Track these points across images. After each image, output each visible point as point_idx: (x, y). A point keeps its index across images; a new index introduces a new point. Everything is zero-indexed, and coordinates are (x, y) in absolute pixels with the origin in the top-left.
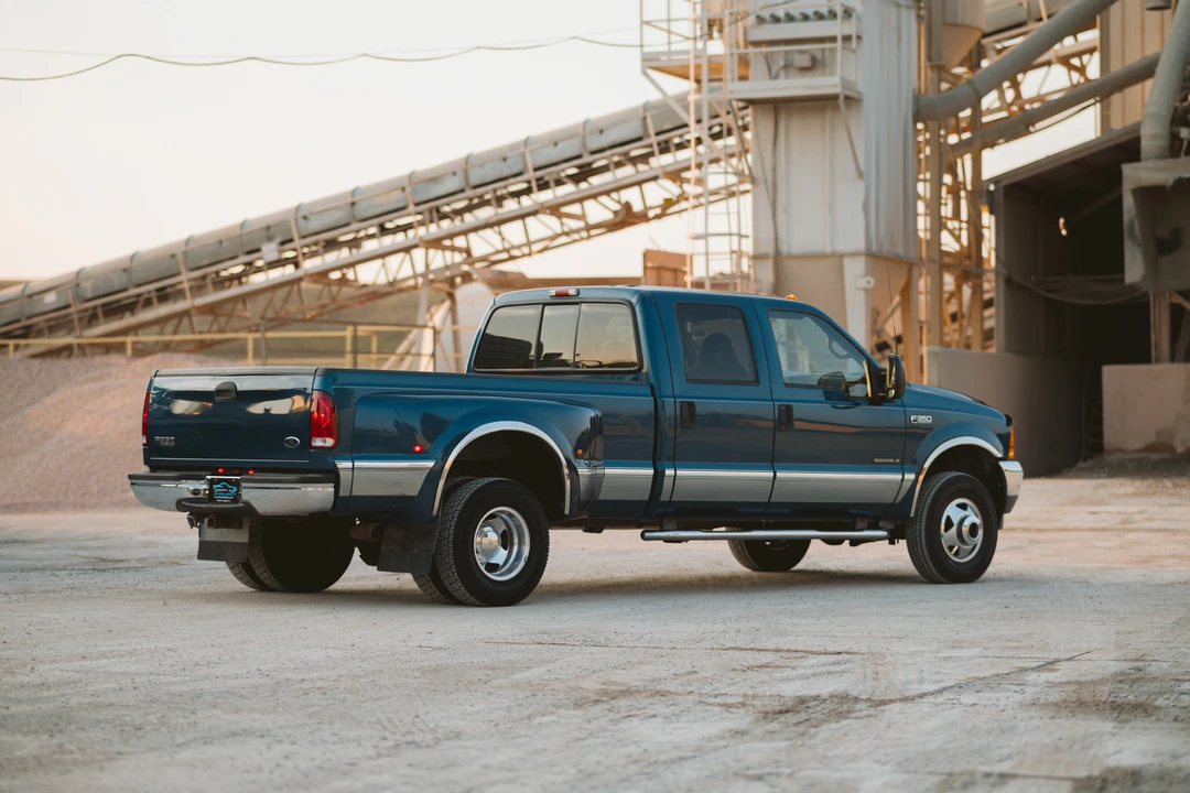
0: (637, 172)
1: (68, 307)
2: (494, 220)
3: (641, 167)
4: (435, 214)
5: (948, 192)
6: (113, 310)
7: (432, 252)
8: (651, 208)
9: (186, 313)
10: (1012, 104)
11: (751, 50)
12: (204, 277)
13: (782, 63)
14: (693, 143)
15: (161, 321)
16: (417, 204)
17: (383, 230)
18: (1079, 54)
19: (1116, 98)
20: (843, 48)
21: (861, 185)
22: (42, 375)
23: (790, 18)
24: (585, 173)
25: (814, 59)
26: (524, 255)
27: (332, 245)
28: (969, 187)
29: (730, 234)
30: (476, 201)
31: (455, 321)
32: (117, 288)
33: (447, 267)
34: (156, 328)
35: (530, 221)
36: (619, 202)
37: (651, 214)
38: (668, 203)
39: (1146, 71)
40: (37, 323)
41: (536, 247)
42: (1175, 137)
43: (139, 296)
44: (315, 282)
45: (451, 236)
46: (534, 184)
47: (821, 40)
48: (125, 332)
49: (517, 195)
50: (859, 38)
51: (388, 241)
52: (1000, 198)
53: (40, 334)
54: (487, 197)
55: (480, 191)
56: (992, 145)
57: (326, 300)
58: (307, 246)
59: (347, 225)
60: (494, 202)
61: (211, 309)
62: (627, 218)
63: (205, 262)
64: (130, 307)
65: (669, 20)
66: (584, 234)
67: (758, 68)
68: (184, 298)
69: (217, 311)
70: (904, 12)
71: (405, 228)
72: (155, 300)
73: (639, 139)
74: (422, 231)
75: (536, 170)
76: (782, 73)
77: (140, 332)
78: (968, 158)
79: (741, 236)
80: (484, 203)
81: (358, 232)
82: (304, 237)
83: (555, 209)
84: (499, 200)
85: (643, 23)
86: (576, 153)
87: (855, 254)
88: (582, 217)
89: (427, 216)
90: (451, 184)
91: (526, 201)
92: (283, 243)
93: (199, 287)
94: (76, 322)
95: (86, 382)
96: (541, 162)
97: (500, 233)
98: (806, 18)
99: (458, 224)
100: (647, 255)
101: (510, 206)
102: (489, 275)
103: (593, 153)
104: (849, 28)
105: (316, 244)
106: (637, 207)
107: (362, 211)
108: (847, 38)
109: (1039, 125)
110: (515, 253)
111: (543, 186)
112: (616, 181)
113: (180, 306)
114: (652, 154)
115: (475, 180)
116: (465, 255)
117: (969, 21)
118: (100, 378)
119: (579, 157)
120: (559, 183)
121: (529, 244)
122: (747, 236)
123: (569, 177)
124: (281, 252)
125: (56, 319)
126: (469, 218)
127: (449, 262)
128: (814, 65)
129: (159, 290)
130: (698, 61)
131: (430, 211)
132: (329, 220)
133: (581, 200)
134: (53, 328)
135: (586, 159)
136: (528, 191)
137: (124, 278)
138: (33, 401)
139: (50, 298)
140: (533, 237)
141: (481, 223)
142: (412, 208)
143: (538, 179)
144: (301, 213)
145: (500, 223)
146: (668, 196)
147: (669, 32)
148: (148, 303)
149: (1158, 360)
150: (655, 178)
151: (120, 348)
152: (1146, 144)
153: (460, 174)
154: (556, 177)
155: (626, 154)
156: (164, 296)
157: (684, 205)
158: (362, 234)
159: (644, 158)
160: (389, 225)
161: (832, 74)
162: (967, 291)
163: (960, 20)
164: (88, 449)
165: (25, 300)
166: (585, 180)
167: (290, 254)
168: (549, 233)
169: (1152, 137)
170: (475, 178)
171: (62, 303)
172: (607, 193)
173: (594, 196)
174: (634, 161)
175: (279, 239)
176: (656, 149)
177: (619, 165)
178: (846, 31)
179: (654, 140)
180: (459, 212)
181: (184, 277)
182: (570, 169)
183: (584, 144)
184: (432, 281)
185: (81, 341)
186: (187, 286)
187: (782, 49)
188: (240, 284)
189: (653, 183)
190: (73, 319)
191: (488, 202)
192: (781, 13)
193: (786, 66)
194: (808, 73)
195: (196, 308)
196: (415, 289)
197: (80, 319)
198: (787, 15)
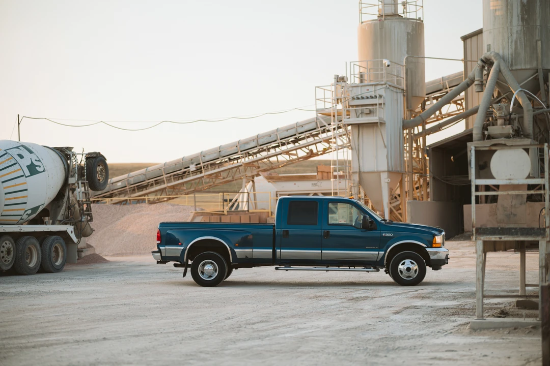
0: (315, 140)
1: (126, 187)
2: (267, 156)
3: (316, 138)
5: (415, 150)
6: (140, 188)
8: (319, 151)
9: (165, 188)
10: (438, 116)
11: (351, 108)
12: (171, 176)
13: (360, 112)
14: (332, 130)
15: (156, 191)
16: (241, 151)
17: (230, 160)
18: (461, 100)
19: (471, 117)
20: (379, 108)
21: (386, 150)
22: (120, 210)
23: (363, 98)
25: (370, 111)
26: (277, 168)
27: (213, 165)
28: (422, 147)
30: (261, 150)
31: (254, 190)
32: (141, 180)
34: (155, 194)
35: (279, 156)
36: (308, 149)
37: (319, 153)
38: (325, 150)
39: (475, 111)
40: (115, 192)
41: (281, 165)
42: (483, 134)
43: (149, 183)
44: (208, 178)
45: (253, 162)
46: (280, 144)
47: (372, 105)
48: (144, 195)
49: (274, 148)
50: (384, 104)
52: (430, 152)
53: (116, 195)
54: (265, 148)
55: (262, 147)
56: (429, 135)
57: (212, 184)
59: (218, 158)
60: (267, 150)
61: (173, 187)
62: (311, 155)
63: (171, 172)
64: (146, 187)
65: (324, 99)
66: (297, 160)
67: (353, 114)
68: (164, 183)
69: (175, 188)
70: (399, 94)
71: (237, 159)
72: (154, 184)
73: (315, 129)
74: (243, 160)
75: (281, 139)
76: (360, 115)
77: (149, 195)
78: (421, 139)
82: (204, 163)
83: (287, 153)
84: (269, 150)
85: (316, 99)
86: (294, 134)
87: (384, 172)
88: (296, 155)
89: (245, 155)
90: (252, 145)
91: (278, 150)
92: (197, 165)
93: (169, 180)
94: (129, 192)
95: (135, 213)
96: (283, 137)
97: (269, 161)
98: (367, 98)
99: (255, 158)
100: (318, 168)
101: (272, 151)
104: (381, 101)
106: (315, 151)
107: (223, 154)
108: (380, 104)
109: (443, 128)
110: (274, 167)
111: (283, 144)
112: (308, 143)
113: (163, 186)
114: (319, 133)
115: (260, 143)
116: (257, 168)
117: (420, 95)
118: (140, 211)
119: (295, 135)
120: (288, 143)
121: (279, 164)
123: (292, 141)
124: (196, 168)
125: (121, 191)
126: (259, 156)
128: (371, 113)
129: (155, 181)
130: (334, 111)
131: (246, 153)
132: (212, 157)
133: (296, 150)
134: (120, 194)
135: (297, 136)
136: (278, 146)
137: (144, 177)
138: (118, 219)
139: (120, 184)
141: (263, 157)
142: (240, 153)
143: (281, 142)
144: (203, 155)
145: (269, 157)
146: (325, 147)
147: (325, 102)
148: (152, 185)
149: (481, 203)
150: (321, 142)
151: (143, 201)
152: (474, 136)
153: (256, 141)
154: (287, 142)
155: (311, 134)
156: (157, 183)
157: (330, 150)
158: (223, 161)
159: (317, 135)
160: (231, 158)
161: (376, 116)
162: (422, 180)
163: (417, 95)
164: (139, 235)
165: (111, 185)
166: (297, 142)
168: (285, 160)
169: (476, 134)
170: (261, 142)
171: (124, 186)
172: (305, 147)
173: (300, 148)
174: (313, 136)
175: (195, 163)
176: (320, 132)
177: (308, 137)
178: (380, 102)
179: (320, 129)
180: (255, 153)
181: (164, 176)
182: (292, 139)
183: (297, 131)
184: (246, 176)
185: (130, 198)
186: (165, 179)
187: (361, 108)
188: (182, 179)
189: (320, 144)
190: (127, 191)
191: (265, 150)
192: (360, 97)
193: (361, 113)
194: (368, 115)
195: (168, 187)
196: (241, 179)
197: (130, 191)
198: (362, 97)
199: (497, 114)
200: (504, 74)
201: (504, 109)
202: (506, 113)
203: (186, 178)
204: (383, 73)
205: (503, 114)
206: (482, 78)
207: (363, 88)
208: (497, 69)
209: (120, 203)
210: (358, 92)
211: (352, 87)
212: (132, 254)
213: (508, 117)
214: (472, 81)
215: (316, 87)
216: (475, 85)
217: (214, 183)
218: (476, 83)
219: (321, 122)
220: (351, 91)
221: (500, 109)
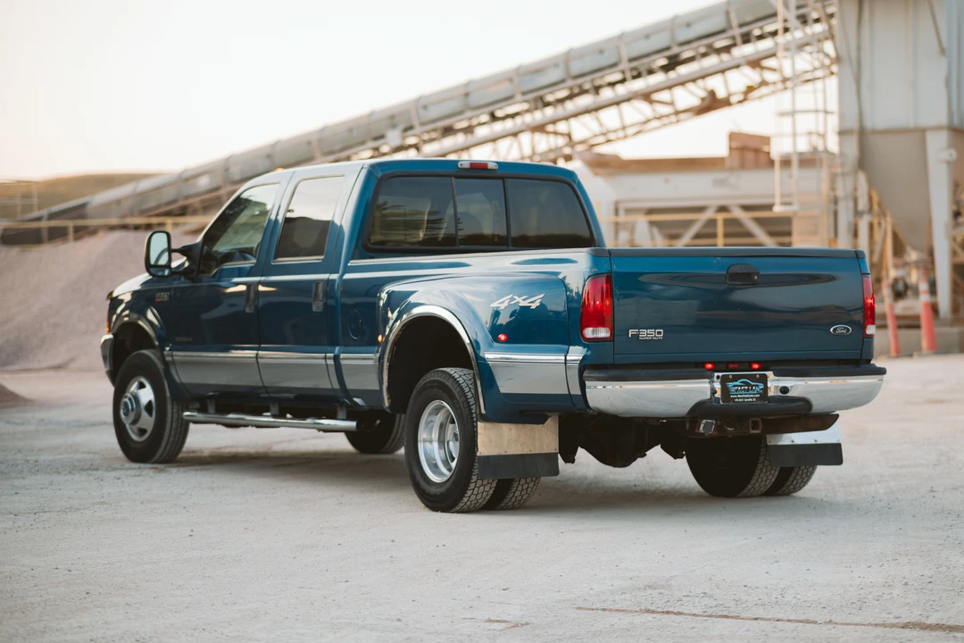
0: (721, 62)
1: (220, 188)
2: (592, 107)
3: (725, 57)
4: (540, 104)
7: (538, 136)
8: (734, 94)
16: (524, 93)
17: (494, 118)
21: (944, 61)
24: (673, 63)
26: (619, 139)
27: (448, 131)
29: (817, 111)
30: (576, 91)
33: (551, 150)
35: (625, 106)
37: (734, 99)
38: (750, 89)
41: (630, 131)
45: (554, 122)
46: (628, 74)
49: (612, 84)
51: (498, 127)
53: (195, 212)
54: (586, 87)
55: (580, 81)
58: (428, 132)
59: (461, 113)
60: (592, 91)
62: (712, 103)
63: (338, 147)
66: (673, 118)
71: (513, 116)
73: (722, 31)
74: (528, 118)
75: (631, 60)
79: (826, 112)
80: (583, 92)
81: (470, 119)
82: (423, 125)
83: (647, 96)
84: (597, 89)
86: (665, 45)
87: (937, 128)
88: (672, 104)
89: (533, 105)
90: (554, 75)
91: (621, 90)
92: (406, 130)
96: (635, 53)
97: (598, 119)
99: (560, 111)
100: (733, 136)
101: (607, 94)
102: (588, 156)
103: (682, 44)
105: (435, 130)
106: (721, 94)
107: (475, 100)
110: (611, 136)
112: (702, 69)
114: (734, 45)
115: (575, 71)
116: (567, 139)
119: (668, 48)
120: (651, 72)
121: (624, 128)
122: (832, 113)
123: (660, 68)
124: (404, 138)
125: (209, 200)
126: (570, 106)
127: (553, 146)
131: (536, 101)
132: (445, 110)
134: (207, 208)
135: (675, 50)
136: (623, 81)
139: (204, 182)
140: (628, 121)
141: (581, 110)
142: (519, 97)
143: (633, 69)
144: (423, 104)
145: (597, 109)
146: (750, 84)
150: (737, 67)
153: (562, 67)
155: (711, 46)
157: (764, 90)
158: (475, 121)
159: (727, 49)
160: (499, 114)
165: (182, 183)
167: (412, 140)
168: (641, 118)
170: (576, 68)
171: (214, 185)
172: (694, 80)
173: (683, 84)
174: (719, 51)
175: (402, 126)
176: (739, 40)
177: (704, 55)
179: (737, 32)
180: (561, 101)
182: (661, 60)
189: (736, 71)
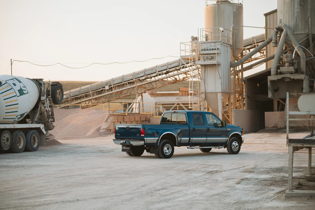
0: (178, 72)
1: (68, 98)
2: (150, 82)
3: (179, 71)
4: (139, 80)
5: (237, 79)
6: (77, 99)
8: (181, 79)
9: (91, 99)
11: (200, 56)
12: (94, 92)
16: (136, 78)
18: (263, 50)
19: (269, 62)
20: (217, 56)
24: (168, 72)
25: (212, 57)
27: (119, 86)
28: (241, 78)
31: (142, 101)
32: (77, 95)
34: (85, 102)
35: (157, 82)
36: (174, 78)
39: (273, 58)
42: (277, 71)
43: (82, 96)
44: (116, 94)
45: (142, 85)
46: (158, 75)
47: (213, 54)
48: (79, 103)
49: (154, 76)
50: (220, 53)
52: (246, 81)
54: (149, 77)
55: (147, 76)
56: (245, 71)
59: (122, 82)
60: (150, 78)
61: (96, 99)
62: (176, 81)
63: (94, 90)
64: (80, 98)
67: (202, 59)
68: (90, 96)
69: (97, 99)
70: (228, 47)
71: (133, 83)
72: (85, 97)
73: (178, 66)
75: (158, 72)
77: (82, 103)
78: (240, 73)
82: (113, 85)
83: (162, 80)
84: (151, 78)
86: (166, 69)
87: (220, 93)
90: (142, 75)
91: (156, 78)
92: (109, 86)
93: (93, 95)
95: (74, 114)
96: (159, 70)
98: (211, 50)
100: (180, 88)
101: (153, 79)
105: (116, 86)
106: (178, 79)
107: (125, 80)
108: (218, 53)
109: (253, 67)
111: (160, 75)
112: (174, 74)
113: (90, 98)
114: (181, 69)
117: (240, 48)
118: (77, 113)
120: (163, 74)
124: (109, 88)
125: (66, 100)
129: (85, 95)
130: (191, 57)
131: (138, 80)
132: (118, 81)
133: (167, 78)
134: (65, 102)
135: (168, 70)
136: (157, 76)
137: (79, 92)
139: (65, 97)
141: (147, 82)
142: (134, 79)
144: (113, 80)
146: (184, 77)
147: (185, 51)
148: (83, 97)
149: (275, 111)
151: (78, 107)
152: (272, 73)
153: (144, 72)
154: (162, 73)
155: (176, 69)
156: (86, 96)
157: (187, 78)
159: (179, 70)
160: (130, 82)
161: (215, 60)
162: (240, 98)
163: (239, 48)
164: (76, 127)
166: (168, 74)
169: (273, 71)
170: (147, 73)
172: (172, 76)
173: (170, 77)
174: (177, 70)
175: (109, 85)
176: (181, 68)
177: (174, 71)
179: (181, 66)
180: (143, 80)
181: (91, 92)
182: (165, 72)
183: (168, 67)
184: (138, 93)
185: (71, 105)
186: (91, 94)
187: (206, 56)
188: (101, 94)
189: (181, 75)
190: (69, 101)
191: (149, 78)
192: (206, 49)
193: (207, 58)
194: (211, 60)
195: (93, 98)
196: (135, 94)
197: (70, 100)
198: (207, 49)
199: (285, 60)
200: (289, 37)
201: (289, 57)
202: (291, 59)
203: (103, 93)
204: (219, 36)
205: (289, 60)
206: (277, 39)
207: (208, 44)
208: (286, 34)
209: (65, 107)
210: (205, 46)
211: (202, 43)
212: (73, 138)
213: (292, 61)
214: (271, 40)
215: (180, 43)
216: (272, 43)
217: (119, 96)
218: (273, 41)
219: (182, 62)
220: (201, 45)
221: (287, 57)
